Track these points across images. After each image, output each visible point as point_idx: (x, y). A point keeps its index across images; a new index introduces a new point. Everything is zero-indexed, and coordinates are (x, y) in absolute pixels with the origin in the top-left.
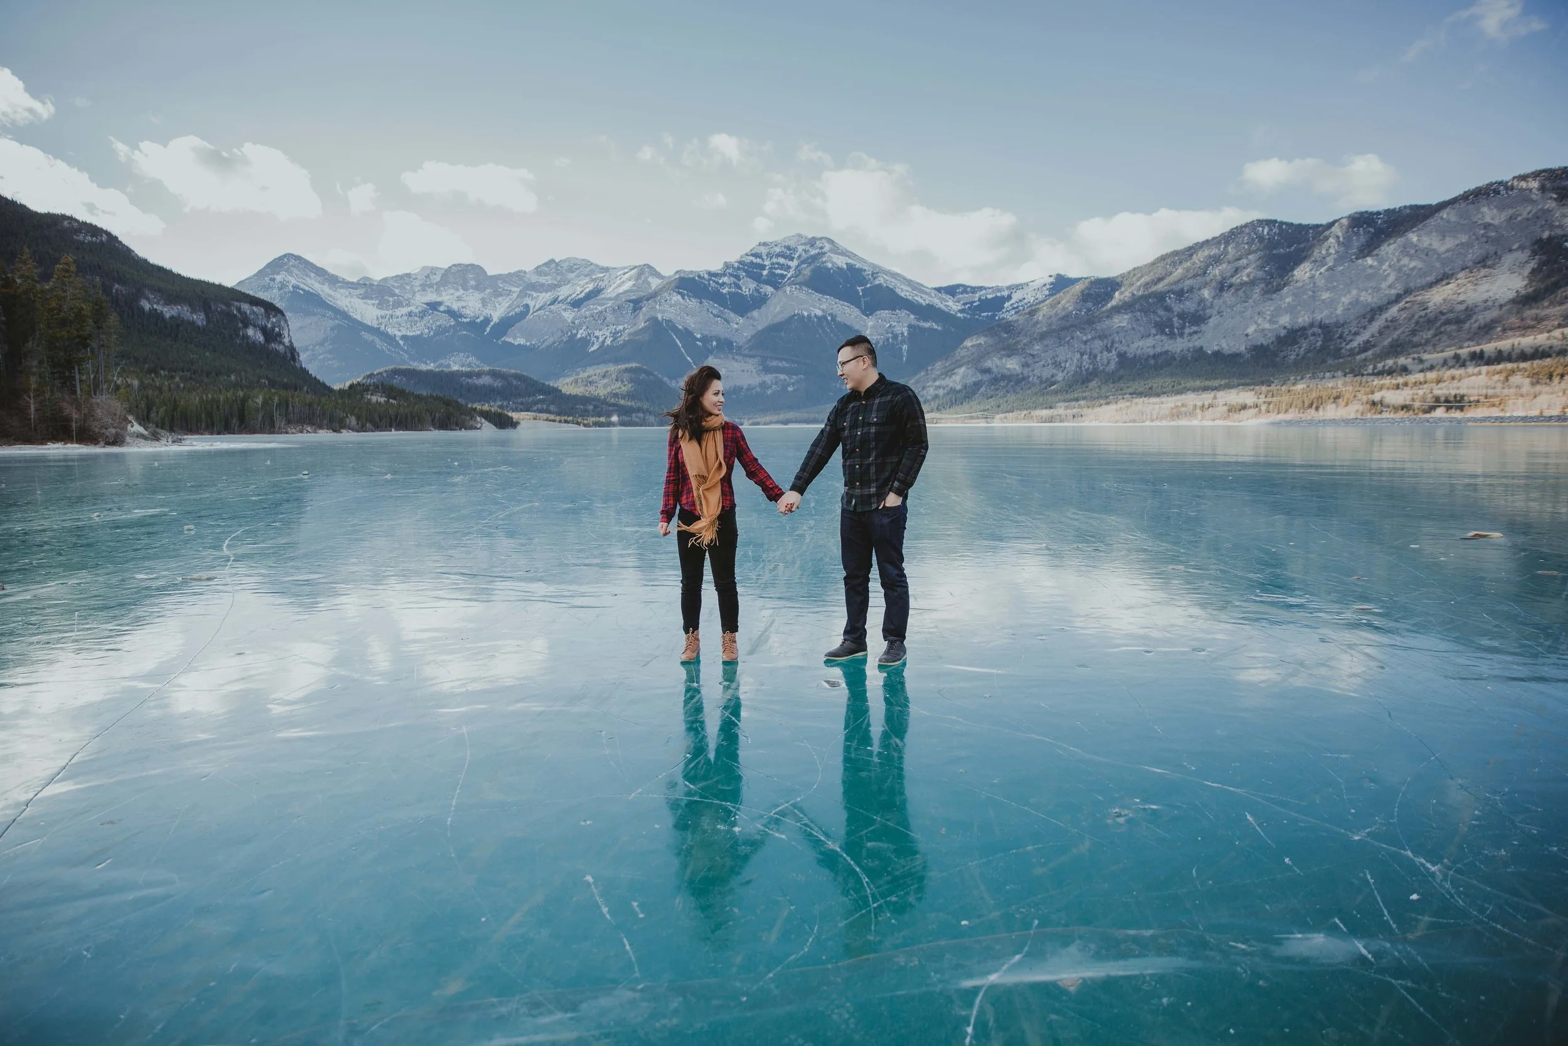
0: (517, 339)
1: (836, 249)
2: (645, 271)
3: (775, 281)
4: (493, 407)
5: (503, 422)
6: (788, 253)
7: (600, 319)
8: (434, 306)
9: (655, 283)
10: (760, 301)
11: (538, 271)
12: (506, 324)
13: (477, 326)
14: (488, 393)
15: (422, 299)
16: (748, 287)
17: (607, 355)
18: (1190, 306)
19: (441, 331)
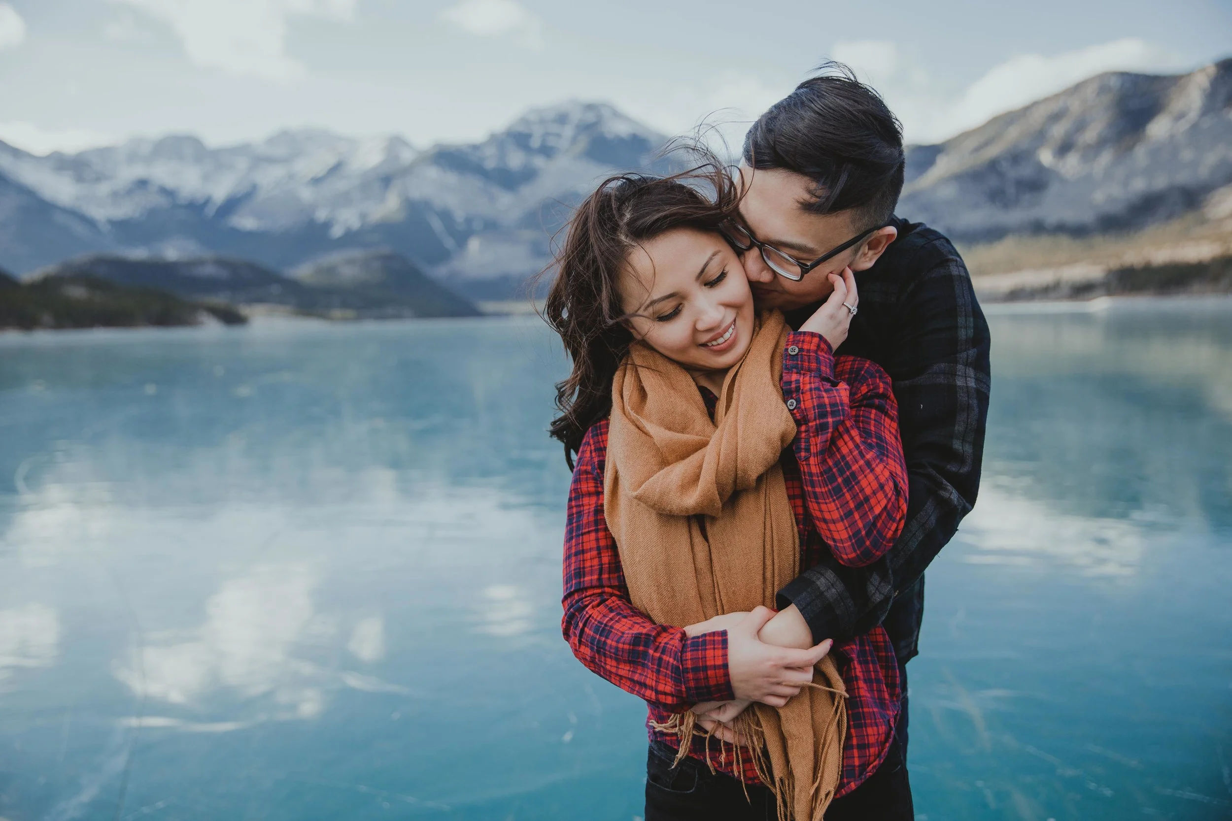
0: (246, 222)
1: (617, 115)
2: (396, 143)
3: (547, 151)
4: (220, 300)
5: (231, 318)
6: (562, 119)
7: (344, 199)
8: (142, 184)
9: (407, 157)
10: (528, 175)
11: (271, 141)
12: (231, 205)
13: (196, 207)
14: (212, 285)
15: (128, 174)
16: (516, 160)
17: (350, 239)
18: (1025, 171)
19: (152, 213)
